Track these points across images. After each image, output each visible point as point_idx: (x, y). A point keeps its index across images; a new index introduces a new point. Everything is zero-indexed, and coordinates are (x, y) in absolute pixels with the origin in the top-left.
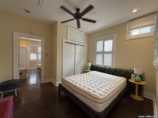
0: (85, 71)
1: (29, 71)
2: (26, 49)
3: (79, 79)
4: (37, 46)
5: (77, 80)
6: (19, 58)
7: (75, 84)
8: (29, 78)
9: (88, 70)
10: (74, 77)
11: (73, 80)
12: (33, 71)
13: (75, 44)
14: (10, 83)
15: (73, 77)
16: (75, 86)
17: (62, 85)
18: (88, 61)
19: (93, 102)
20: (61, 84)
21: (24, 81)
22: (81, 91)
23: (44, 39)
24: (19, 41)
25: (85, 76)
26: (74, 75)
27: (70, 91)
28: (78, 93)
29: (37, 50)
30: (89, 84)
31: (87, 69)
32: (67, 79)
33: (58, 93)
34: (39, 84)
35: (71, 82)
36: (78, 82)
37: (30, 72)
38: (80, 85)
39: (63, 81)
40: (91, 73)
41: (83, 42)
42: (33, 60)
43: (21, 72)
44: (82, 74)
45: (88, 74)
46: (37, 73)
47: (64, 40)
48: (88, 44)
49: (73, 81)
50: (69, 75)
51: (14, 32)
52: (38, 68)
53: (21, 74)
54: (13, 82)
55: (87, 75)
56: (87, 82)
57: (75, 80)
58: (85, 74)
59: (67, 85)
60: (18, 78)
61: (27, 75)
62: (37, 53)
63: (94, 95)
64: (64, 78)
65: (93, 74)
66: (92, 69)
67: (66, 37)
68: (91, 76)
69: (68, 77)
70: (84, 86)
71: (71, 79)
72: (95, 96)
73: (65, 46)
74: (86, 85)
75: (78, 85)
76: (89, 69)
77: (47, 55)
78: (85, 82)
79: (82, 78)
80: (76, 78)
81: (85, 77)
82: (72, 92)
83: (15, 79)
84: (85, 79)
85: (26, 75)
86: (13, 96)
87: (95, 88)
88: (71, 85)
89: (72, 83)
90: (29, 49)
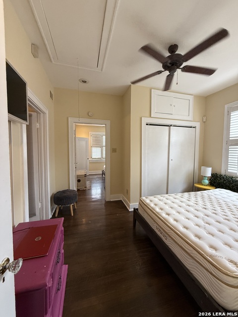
0: (196, 187)
1: (91, 177)
2: (86, 140)
3: (175, 206)
4: (101, 135)
5: (172, 208)
6: (75, 158)
7: (164, 215)
8: (90, 189)
9: (203, 185)
10: (164, 199)
11: (162, 207)
12: (96, 177)
13: (168, 126)
14: (65, 195)
15: (162, 198)
16: (164, 222)
17: (139, 211)
18: (204, 162)
19: (210, 274)
20: (137, 209)
21: (83, 192)
22: (177, 236)
23: (108, 122)
24: (75, 130)
25: (193, 199)
26: (167, 193)
27: (153, 228)
28: (170, 238)
29: (101, 141)
30: (202, 223)
31: (200, 182)
32: (148, 201)
33: (132, 225)
34: (104, 202)
35: (157, 210)
36: (173, 212)
37: (92, 179)
38: (176, 220)
39: (142, 203)
40: (210, 194)
41: (190, 118)
42: (96, 158)
43: (79, 178)
44: (186, 194)
45: (203, 197)
46: (100, 181)
47: (145, 120)
48: (205, 121)
49: (161, 209)
50: (155, 192)
51: (70, 119)
52: (103, 173)
53: (79, 181)
54: (68, 193)
55: (199, 199)
56: (196, 218)
57: (167, 207)
58: (192, 193)
59: (148, 214)
60: (75, 189)
61: (88, 183)
62: (102, 147)
63: (211, 256)
64: (144, 198)
65: (217, 196)
66: (215, 183)
67: (148, 114)
68: (211, 200)
69: (152, 198)
70: (187, 225)
71: (156, 203)
72: (216, 261)
73: (147, 131)
74: (191, 224)
75: (171, 221)
76: (207, 182)
77: (114, 150)
78: (191, 216)
79: (184, 204)
80: (169, 202)
81: (191, 203)
82: (158, 233)
83: (71, 189)
84: (192, 209)
85: (85, 184)
86: (63, 218)
87: (218, 237)
88: (157, 218)
89: (158, 213)
90: (91, 140)
